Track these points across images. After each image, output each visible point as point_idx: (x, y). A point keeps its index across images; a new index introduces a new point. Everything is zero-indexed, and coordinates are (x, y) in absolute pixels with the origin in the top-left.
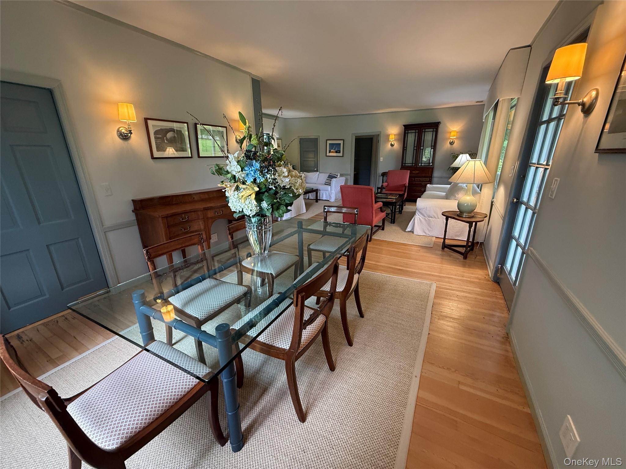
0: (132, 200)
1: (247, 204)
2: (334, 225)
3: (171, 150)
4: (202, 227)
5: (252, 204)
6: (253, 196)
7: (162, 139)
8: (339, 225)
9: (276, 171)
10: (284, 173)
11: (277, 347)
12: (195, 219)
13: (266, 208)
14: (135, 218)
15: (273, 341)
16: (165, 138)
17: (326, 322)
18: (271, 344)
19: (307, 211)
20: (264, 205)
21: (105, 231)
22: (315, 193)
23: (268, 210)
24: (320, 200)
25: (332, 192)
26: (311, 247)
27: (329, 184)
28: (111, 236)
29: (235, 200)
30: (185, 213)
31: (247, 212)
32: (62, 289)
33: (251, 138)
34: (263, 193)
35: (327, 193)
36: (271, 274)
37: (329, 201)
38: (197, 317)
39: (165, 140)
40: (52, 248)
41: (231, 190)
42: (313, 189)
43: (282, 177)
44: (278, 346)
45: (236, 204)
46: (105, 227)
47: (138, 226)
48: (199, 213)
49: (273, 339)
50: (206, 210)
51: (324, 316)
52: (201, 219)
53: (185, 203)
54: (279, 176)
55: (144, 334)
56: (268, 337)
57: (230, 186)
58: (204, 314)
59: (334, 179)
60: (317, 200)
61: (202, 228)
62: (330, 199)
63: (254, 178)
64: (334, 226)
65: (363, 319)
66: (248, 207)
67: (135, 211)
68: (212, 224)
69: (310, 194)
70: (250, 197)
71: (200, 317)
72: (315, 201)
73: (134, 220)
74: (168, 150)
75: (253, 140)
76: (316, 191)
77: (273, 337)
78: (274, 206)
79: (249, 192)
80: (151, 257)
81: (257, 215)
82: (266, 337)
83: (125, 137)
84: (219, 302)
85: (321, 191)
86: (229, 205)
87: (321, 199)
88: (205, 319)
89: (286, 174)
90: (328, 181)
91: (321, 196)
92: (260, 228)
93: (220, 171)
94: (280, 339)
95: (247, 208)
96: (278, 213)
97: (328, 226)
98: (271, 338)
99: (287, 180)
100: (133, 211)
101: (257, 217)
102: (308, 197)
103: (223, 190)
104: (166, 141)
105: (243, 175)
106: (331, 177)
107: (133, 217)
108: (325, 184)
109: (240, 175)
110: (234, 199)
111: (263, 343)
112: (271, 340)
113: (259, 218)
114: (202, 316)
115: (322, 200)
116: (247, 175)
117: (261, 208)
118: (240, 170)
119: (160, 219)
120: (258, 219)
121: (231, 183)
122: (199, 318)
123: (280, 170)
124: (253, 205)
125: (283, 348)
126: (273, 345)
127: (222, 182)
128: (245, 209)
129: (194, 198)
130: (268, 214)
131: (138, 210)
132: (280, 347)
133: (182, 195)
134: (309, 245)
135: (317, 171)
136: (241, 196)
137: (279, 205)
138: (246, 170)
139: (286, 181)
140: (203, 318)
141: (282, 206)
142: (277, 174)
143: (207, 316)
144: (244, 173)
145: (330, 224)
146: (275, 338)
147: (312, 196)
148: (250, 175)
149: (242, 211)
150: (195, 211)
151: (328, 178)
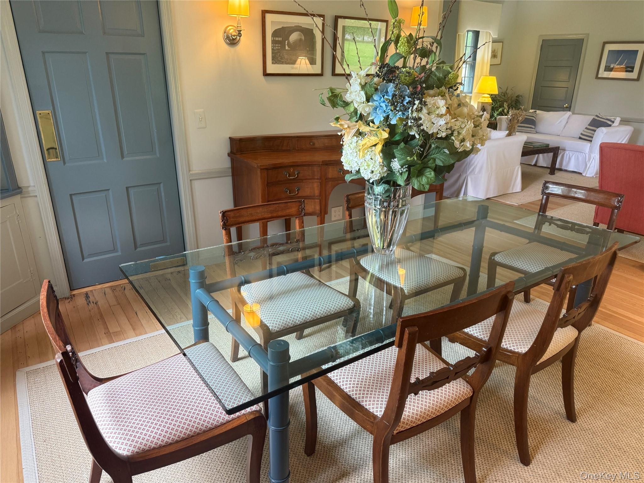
0: (230, 138)
1: (367, 160)
2: (559, 223)
3: (303, 61)
4: (317, 192)
5: (375, 162)
6: (379, 147)
7: (282, 43)
8: (570, 225)
9: (425, 104)
10: (438, 108)
11: (366, 409)
12: (308, 178)
13: (399, 171)
14: (230, 166)
15: (363, 397)
16: (287, 42)
17: (472, 397)
18: (358, 400)
19: (523, 189)
20: (396, 165)
21: (191, 178)
22: (551, 154)
23: (401, 174)
24: (560, 170)
25: (592, 155)
26: (498, 258)
27: (587, 138)
28: (198, 185)
29: (351, 151)
30: (295, 165)
31: (366, 175)
32: (136, 248)
33: (398, 43)
34: (397, 143)
35: (580, 158)
36: (402, 289)
37: (580, 174)
38: (268, 325)
39: (286, 46)
40: (131, 191)
41: (349, 133)
42: (548, 145)
43: (433, 116)
44: (367, 407)
45: (351, 158)
46: (193, 172)
47: (232, 178)
48: (316, 169)
49: (363, 394)
50: (327, 164)
51: (469, 386)
52: (317, 179)
53: (301, 150)
54: (429, 114)
55: (196, 328)
56: (357, 387)
57: (349, 127)
58: (278, 323)
59: (604, 129)
60: (553, 169)
61: (316, 195)
62: (584, 171)
63: (385, 115)
64: (558, 226)
65: (573, 425)
66: (368, 166)
67: (232, 154)
68: (332, 190)
69: (541, 155)
70: (374, 148)
71: (272, 327)
72: (549, 170)
73: (228, 168)
74: (299, 60)
75: (400, 47)
76: (555, 151)
77: (364, 391)
78: (412, 169)
79: (373, 140)
80: (227, 224)
81: (382, 181)
82: (353, 387)
83: (232, 41)
84: (304, 312)
85: (567, 152)
86: (342, 159)
87: (563, 168)
88: (279, 331)
89: (443, 110)
90: (588, 133)
91: (564, 163)
92: (385, 204)
93: (335, 100)
94: (374, 398)
95: (366, 167)
96: (419, 181)
97: (547, 224)
98: (360, 390)
99: (442, 122)
100: (229, 155)
101: (384, 186)
102: (537, 162)
103: (339, 134)
104: (287, 48)
105: (367, 109)
106: (597, 123)
107: (226, 163)
108: (580, 138)
109: (364, 109)
110: (349, 149)
111: (347, 394)
112: (360, 394)
113: (386, 186)
114: (274, 325)
115: (566, 171)
116: (375, 109)
117: (390, 169)
118: (365, 100)
119: (259, 171)
120: (384, 188)
121: (351, 122)
122: (270, 328)
123: (432, 102)
124: (377, 162)
125: (375, 413)
126: (362, 404)
127: (337, 119)
128: (363, 168)
129: (314, 144)
130: (401, 181)
131: (235, 154)
132: (371, 410)
133: (298, 137)
134: (494, 254)
135: (569, 109)
136: (361, 145)
137: (424, 167)
138: (375, 101)
139: (439, 124)
140: (276, 329)
141: (428, 170)
142: (425, 111)
143: (282, 328)
144: (369, 106)
145: (551, 221)
146: (367, 394)
147: (543, 160)
148: (379, 109)
149: (358, 172)
150: (309, 165)
151: (589, 125)
